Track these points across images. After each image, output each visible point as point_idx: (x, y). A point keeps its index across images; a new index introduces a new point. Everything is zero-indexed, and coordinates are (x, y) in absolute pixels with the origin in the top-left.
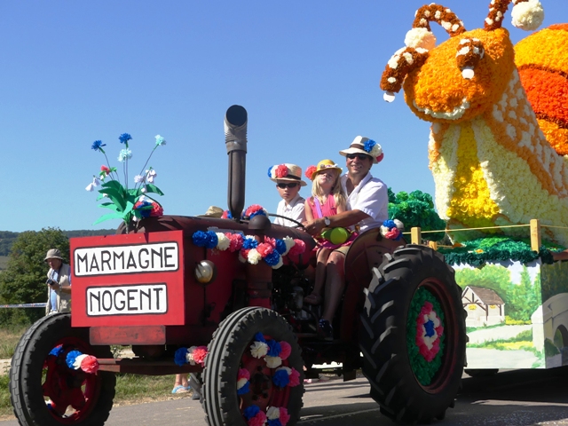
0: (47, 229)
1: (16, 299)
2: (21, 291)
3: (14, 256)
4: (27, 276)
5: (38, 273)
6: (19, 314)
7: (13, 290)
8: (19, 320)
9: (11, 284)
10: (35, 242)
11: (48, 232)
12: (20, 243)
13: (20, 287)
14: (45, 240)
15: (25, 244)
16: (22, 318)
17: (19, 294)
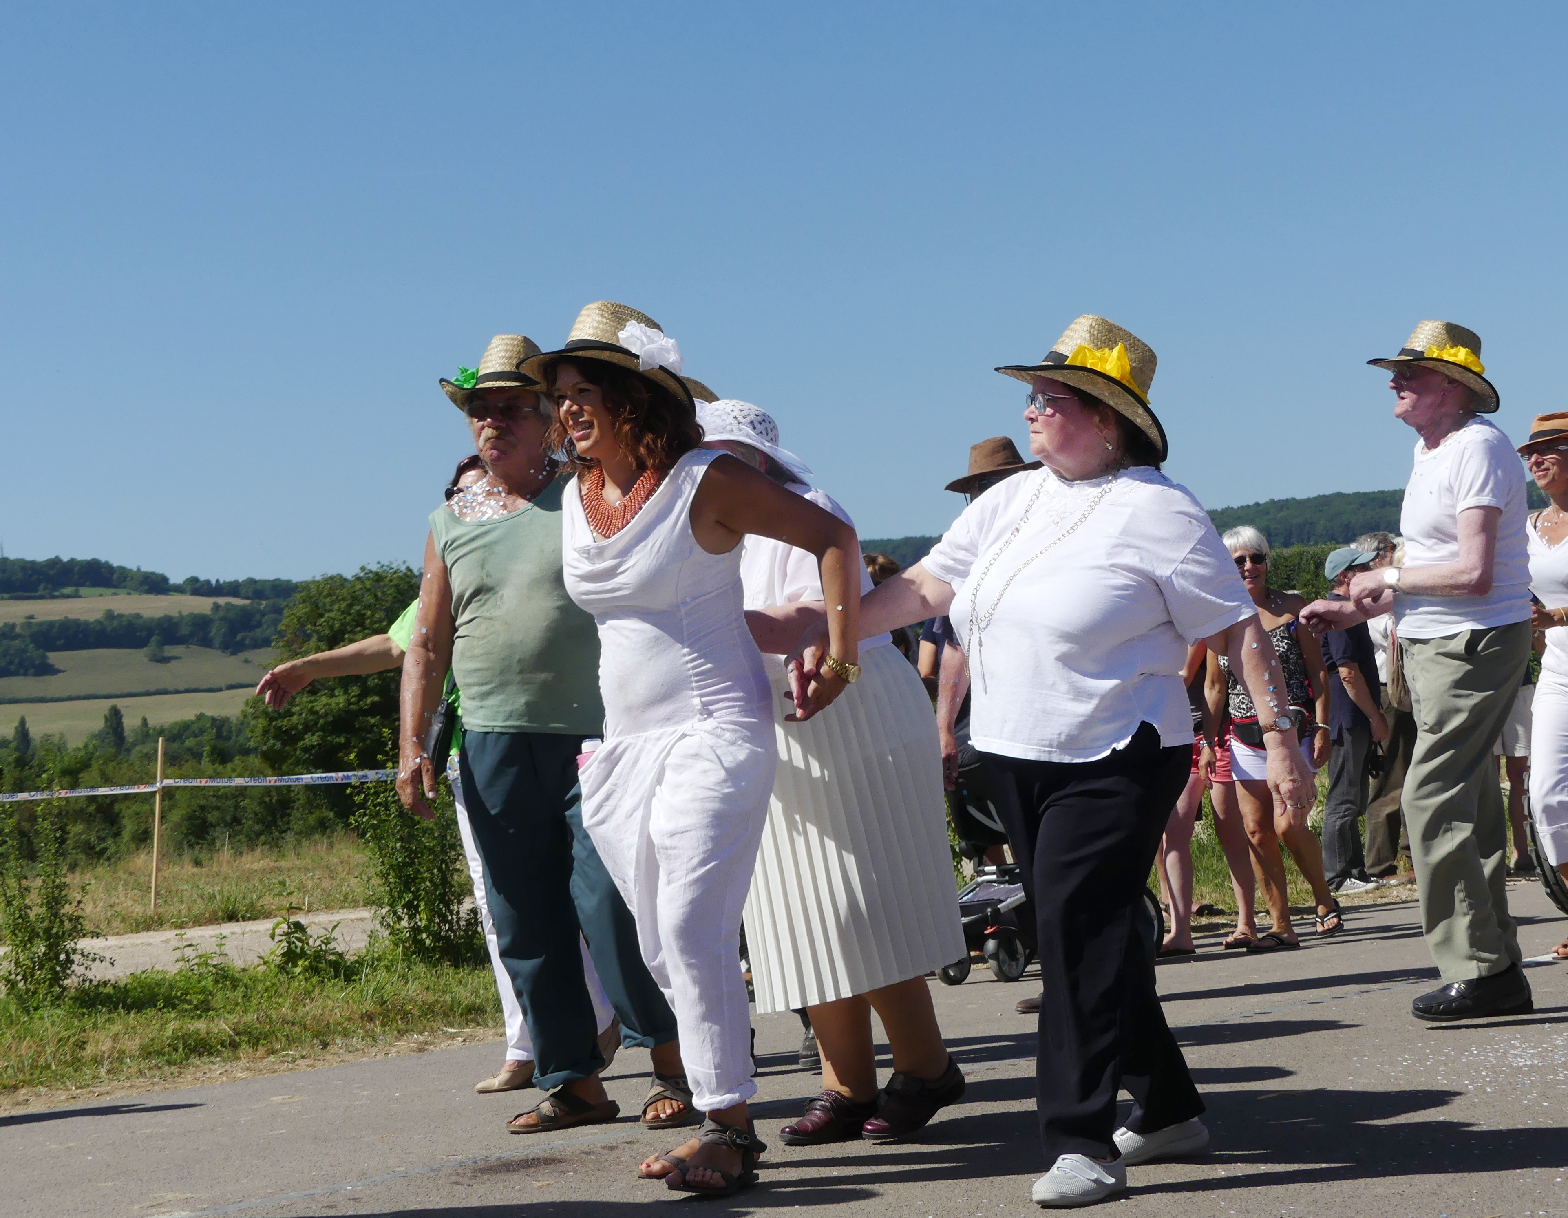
0: (374, 568)
1: (297, 763)
2: (312, 739)
3: (289, 644)
4: (324, 700)
5: (355, 690)
6: (309, 802)
7: (290, 737)
8: (312, 820)
9: (285, 723)
10: (343, 605)
11: (378, 578)
12: (302, 610)
13: (308, 728)
14: (368, 599)
15: (317, 612)
16: (317, 814)
17: (306, 750)
